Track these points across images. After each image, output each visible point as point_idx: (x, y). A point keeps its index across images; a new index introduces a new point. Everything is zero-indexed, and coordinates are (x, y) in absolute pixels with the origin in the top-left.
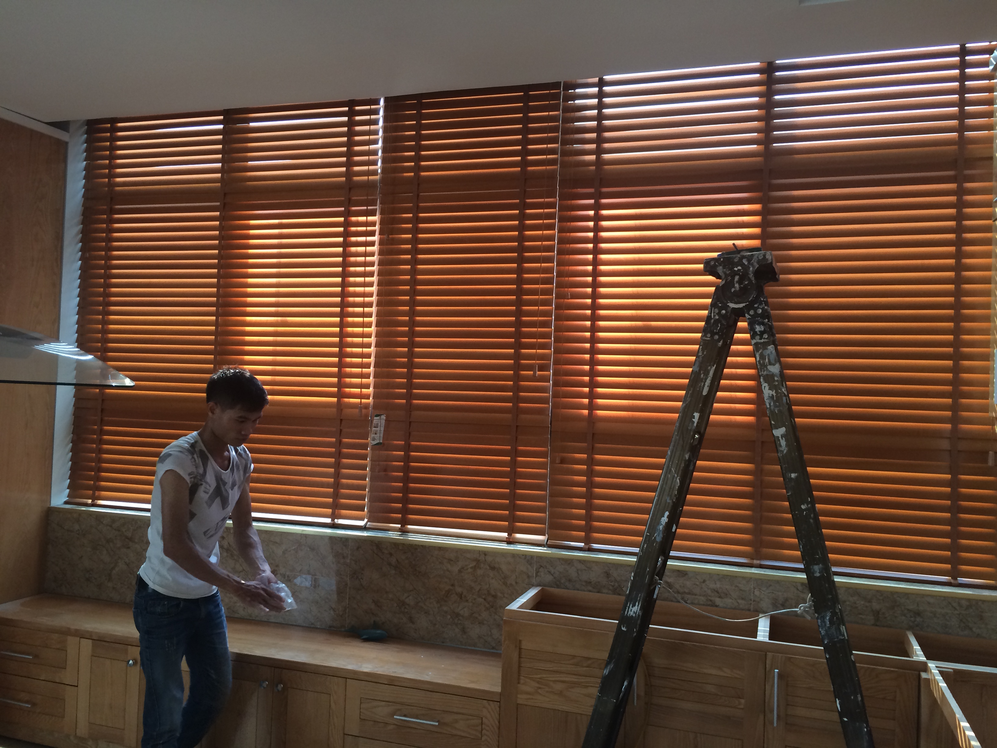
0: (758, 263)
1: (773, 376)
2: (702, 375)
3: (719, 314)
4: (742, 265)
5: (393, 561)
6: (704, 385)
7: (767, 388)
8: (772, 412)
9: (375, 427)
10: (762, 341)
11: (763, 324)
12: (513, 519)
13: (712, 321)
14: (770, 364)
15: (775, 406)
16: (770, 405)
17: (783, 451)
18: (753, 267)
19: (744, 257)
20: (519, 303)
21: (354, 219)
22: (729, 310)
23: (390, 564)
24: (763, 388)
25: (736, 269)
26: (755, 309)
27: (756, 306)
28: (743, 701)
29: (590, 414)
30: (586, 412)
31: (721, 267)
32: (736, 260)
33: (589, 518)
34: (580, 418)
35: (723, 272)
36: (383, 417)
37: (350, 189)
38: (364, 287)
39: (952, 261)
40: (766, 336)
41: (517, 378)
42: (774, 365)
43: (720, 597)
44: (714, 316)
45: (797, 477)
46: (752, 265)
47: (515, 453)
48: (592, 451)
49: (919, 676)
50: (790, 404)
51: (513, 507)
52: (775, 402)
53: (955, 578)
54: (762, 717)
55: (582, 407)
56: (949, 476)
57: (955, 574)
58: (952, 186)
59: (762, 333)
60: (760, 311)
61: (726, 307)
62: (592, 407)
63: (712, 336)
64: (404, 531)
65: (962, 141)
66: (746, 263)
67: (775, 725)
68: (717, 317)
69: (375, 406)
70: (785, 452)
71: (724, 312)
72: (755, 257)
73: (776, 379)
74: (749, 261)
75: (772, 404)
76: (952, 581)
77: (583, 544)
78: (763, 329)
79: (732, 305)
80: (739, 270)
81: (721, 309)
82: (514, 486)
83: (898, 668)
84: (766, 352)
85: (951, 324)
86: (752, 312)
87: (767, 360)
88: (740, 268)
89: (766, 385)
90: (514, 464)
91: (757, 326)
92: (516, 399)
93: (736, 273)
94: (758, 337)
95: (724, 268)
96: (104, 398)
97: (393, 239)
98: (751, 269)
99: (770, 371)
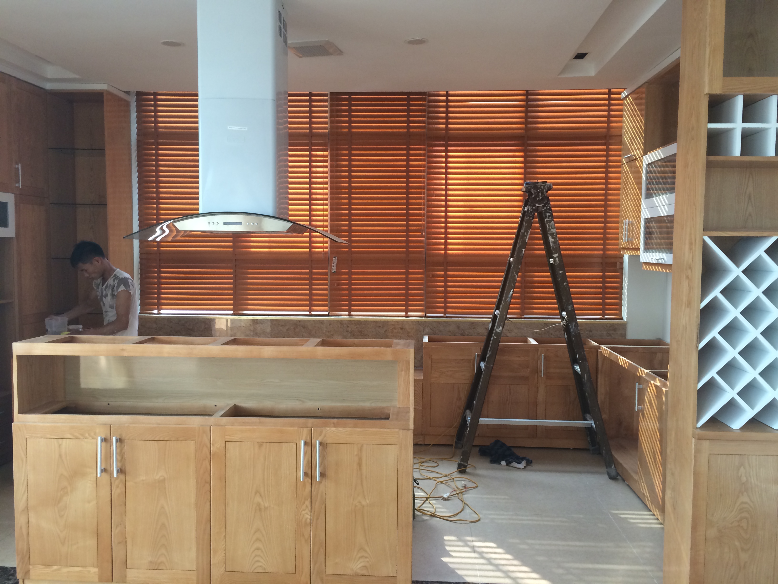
0: (547, 188)
1: (553, 233)
2: (525, 234)
3: (532, 209)
4: (541, 189)
5: (349, 330)
6: (526, 238)
7: (551, 238)
8: (553, 248)
9: (333, 263)
10: (549, 219)
11: (549, 213)
12: (407, 305)
13: (529, 211)
14: (552, 228)
15: (554, 245)
16: (552, 244)
17: (557, 263)
18: (546, 190)
19: (541, 186)
20: (408, 199)
21: (313, 153)
22: (536, 207)
23: (348, 331)
24: (549, 238)
25: (539, 190)
26: (546, 207)
27: (546, 205)
28: (529, 369)
29: (446, 253)
30: (443, 252)
31: (533, 190)
32: (539, 187)
33: (445, 302)
34: (441, 255)
35: (534, 191)
36: (337, 258)
37: (312, 137)
38: (323, 190)
39: (604, 181)
40: (550, 217)
41: (407, 236)
42: (554, 229)
43: (509, 332)
44: (530, 210)
45: (562, 273)
46: (545, 189)
47: (407, 273)
48: (446, 271)
49: (597, 350)
50: (559, 245)
51: (407, 300)
52: (554, 244)
53: (604, 316)
54: (537, 374)
55: (441, 249)
56: (602, 274)
57: (604, 315)
58: (604, 147)
59: (549, 216)
60: (548, 207)
61: (535, 206)
62: (446, 249)
63: (529, 218)
64: (350, 315)
65: (609, 128)
66: (543, 188)
67: (543, 376)
68: (531, 210)
69: (331, 252)
70: (558, 263)
71: (534, 208)
72: (546, 186)
73: (554, 234)
74: (544, 187)
75: (553, 245)
76: (603, 318)
77: (443, 315)
78: (549, 215)
79: (537, 205)
80: (540, 191)
81: (533, 207)
82: (407, 289)
83: (589, 349)
84: (551, 224)
85: (603, 208)
86: (545, 208)
87: (551, 227)
88: (540, 190)
89: (551, 237)
90: (407, 279)
91: (547, 214)
92: (407, 247)
93: (539, 192)
94: (548, 218)
95: (534, 190)
96: (159, 253)
97: (337, 164)
98: (545, 190)
99: (552, 232)
